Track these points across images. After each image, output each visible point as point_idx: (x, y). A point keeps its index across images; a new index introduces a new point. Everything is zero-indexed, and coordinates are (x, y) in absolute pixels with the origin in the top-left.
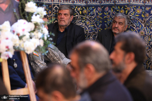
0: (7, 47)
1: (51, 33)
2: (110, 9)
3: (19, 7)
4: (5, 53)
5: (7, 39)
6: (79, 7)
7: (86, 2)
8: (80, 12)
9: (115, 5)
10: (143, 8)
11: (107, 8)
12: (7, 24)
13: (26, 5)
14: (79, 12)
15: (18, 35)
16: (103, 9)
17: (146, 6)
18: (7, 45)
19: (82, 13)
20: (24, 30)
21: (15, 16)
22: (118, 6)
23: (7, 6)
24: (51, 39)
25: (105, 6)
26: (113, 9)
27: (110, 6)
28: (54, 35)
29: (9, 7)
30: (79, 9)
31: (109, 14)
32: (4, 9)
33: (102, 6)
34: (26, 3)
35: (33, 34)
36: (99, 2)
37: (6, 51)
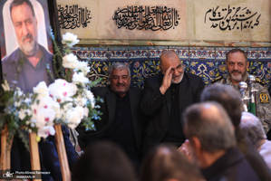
0: (47, 120)
1: (98, 99)
2: (141, 65)
3: (53, 62)
4: (45, 128)
5: (46, 107)
6: (97, 62)
7: (107, 56)
8: (99, 70)
9: (149, 59)
10: (188, 63)
11: (138, 63)
12: (42, 85)
13: (64, 58)
14: (97, 69)
15: (59, 101)
16: (132, 65)
17: (191, 61)
18: (46, 116)
19: (102, 71)
20: (65, 94)
21: (48, 75)
22: (152, 60)
23: (38, 60)
24: (99, 107)
25: (135, 60)
26: (146, 64)
27: (142, 61)
28: (102, 101)
29: (41, 61)
30: (98, 65)
31: (141, 71)
32: (34, 65)
33: (131, 60)
34: (64, 55)
35: (76, 100)
36: (127, 56)
37: (46, 125)
